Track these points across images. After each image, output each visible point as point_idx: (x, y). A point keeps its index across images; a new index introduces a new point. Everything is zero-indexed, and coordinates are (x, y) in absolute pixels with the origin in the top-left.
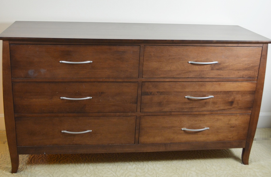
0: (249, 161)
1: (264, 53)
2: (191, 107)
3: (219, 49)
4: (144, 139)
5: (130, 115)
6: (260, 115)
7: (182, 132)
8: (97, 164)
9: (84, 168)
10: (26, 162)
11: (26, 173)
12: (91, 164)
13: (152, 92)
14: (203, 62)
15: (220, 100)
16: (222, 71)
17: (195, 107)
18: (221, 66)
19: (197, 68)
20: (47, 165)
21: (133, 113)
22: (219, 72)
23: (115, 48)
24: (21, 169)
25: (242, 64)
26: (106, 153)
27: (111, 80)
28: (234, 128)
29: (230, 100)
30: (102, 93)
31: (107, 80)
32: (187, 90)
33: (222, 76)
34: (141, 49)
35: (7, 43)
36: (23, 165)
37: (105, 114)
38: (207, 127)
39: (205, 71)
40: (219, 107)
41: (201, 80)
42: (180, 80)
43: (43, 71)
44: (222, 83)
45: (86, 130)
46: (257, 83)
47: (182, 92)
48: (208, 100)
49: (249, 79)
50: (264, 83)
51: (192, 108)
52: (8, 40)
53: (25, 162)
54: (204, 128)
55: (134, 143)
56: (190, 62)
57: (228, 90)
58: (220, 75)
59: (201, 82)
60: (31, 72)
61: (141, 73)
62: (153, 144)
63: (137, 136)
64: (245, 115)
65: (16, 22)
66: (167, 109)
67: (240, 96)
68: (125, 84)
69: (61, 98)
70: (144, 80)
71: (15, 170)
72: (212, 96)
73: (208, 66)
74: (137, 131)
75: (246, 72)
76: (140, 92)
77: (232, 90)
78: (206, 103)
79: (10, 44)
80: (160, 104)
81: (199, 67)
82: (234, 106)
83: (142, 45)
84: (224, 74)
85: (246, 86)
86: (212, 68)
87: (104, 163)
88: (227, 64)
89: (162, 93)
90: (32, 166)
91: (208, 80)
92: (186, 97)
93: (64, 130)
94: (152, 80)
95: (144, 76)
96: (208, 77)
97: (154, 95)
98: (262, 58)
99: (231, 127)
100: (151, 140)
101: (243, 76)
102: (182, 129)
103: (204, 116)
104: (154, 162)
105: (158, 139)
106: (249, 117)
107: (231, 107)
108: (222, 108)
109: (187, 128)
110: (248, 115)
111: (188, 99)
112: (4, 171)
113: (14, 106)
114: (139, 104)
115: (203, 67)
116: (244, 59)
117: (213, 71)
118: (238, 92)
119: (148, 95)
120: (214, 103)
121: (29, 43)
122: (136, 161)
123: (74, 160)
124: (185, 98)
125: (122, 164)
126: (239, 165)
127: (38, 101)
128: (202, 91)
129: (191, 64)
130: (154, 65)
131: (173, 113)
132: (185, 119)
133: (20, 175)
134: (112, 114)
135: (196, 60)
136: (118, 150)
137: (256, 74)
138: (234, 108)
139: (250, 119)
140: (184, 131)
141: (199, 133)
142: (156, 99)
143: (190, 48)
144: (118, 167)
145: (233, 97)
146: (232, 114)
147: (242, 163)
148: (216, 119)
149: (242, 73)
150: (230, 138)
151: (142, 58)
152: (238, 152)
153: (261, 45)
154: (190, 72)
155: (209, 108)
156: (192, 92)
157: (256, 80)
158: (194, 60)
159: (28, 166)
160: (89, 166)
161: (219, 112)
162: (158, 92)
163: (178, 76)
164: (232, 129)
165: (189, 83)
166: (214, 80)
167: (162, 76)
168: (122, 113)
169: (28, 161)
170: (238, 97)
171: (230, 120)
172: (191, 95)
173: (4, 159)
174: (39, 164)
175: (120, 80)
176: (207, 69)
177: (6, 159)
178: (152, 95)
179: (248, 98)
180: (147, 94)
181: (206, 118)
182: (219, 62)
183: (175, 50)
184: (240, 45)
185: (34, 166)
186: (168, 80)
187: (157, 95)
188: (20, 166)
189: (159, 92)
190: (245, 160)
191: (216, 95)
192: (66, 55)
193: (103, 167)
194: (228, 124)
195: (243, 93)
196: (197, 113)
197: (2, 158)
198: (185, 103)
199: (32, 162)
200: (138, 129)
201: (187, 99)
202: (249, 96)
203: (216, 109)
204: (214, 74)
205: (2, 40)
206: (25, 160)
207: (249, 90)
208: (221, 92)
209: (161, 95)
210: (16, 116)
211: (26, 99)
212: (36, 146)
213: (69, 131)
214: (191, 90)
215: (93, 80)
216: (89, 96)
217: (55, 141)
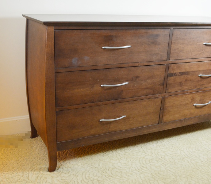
2: (201, 84)
4: (167, 118)
5: (157, 97)
9: (114, 154)
13: (176, 73)
17: (205, 84)
21: (160, 95)
23: (150, 32)
27: (146, 64)
30: (137, 77)
31: (142, 64)
32: (200, 69)
34: (171, 32)
35: (52, 29)
42: (196, 60)
43: (86, 58)
45: (121, 117)
47: (196, 71)
51: (202, 85)
52: (53, 26)
54: (209, 102)
60: (75, 61)
61: (169, 56)
62: (172, 122)
63: (161, 116)
66: (185, 88)
68: (156, 67)
69: (101, 85)
70: (170, 62)
74: (162, 111)
76: (167, 74)
79: (54, 30)
80: (181, 84)
83: (172, 28)
89: (182, 74)
92: (199, 75)
93: (102, 119)
95: (171, 59)
97: (177, 76)
100: (171, 118)
102: (194, 105)
105: (177, 116)
109: (197, 104)
111: (201, 77)
113: (57, 99)
114: (165, 85)
121: (74, 28)
122: (155, 140)
129: (204, 45)
131: (189, 91)
134: (144, 97)
136: (146, 132)
140: (195, 106)
141: (205, 107)
142: (179, 79)
151: (170, 41)
162: (180, 73)
163: (195, 57)
167: (184, 58)
172: (203, 74)
175: (152, 64)
178: (175, 76)
180: (172, 75)
186: (188, 61)
187: (179, 75)
192: (109, 40)
193: (131, 151)
198: (198, 81)
209: (182, 75)
210: (57, 110)
211: (68, 91)
212: (75, 139)
213: (107, 119)
214: (203, 69)
215: (130, 65)
216: (126, 81)
217: (93, 131)
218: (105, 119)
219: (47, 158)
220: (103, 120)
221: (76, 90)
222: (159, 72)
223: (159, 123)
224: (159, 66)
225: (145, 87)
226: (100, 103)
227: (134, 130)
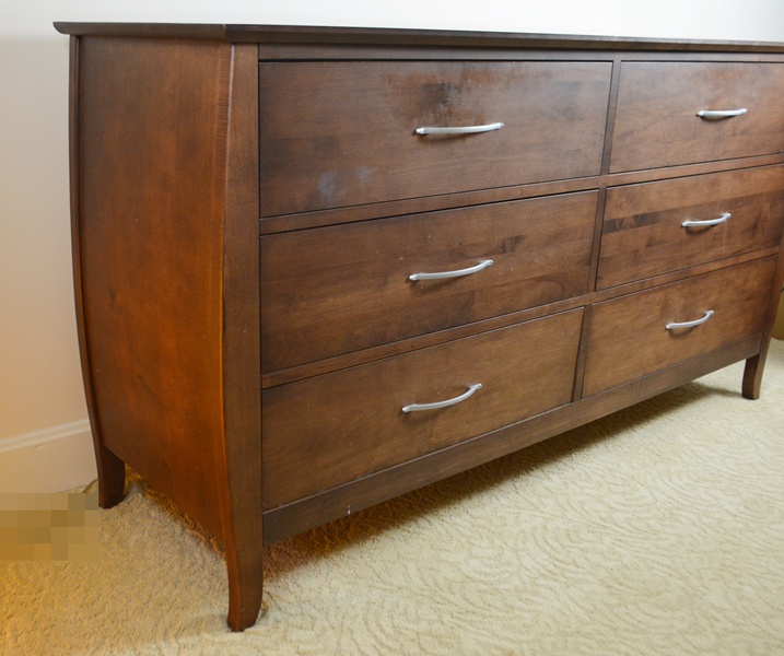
2: (688, 253)
4: (597, 378)
5: (572, 306)
7: (667, 334)
13: (624, 219)
17: (696, 254)
21: (579, 298)
27: (543, 189)
28: (749, 302)
29: (753, 220)
30: (518, 239)
31: (532, 191)
35: (251, 55)
38: (711, 310)
40: (735, 245)
41: (713, 167)
42: (678, 172)
43: (365, 174)
44: (746, 173)
45: (468, 389)
47: (677, 210)
51: (691, 256)
52: (253, 44)
54: (703, 315)
55: (570, 400)
56: (701, 113)
60: (327, 186)
61: (607, 159)
62: (610, 392)
64: (770, 259)
66: (645, 270)
67: (768, 206)
68: (570, 198)
69: (411, 277)
70: (610, 179)
71: (243, 615)
72: (728, 216)
74: (582, 357)
76: (599, 222)
77: (759, 190)
78: (714, 237)
79: (260, 61)
80: (636, 257)
82: (756, 236)
83: (618, 57)
85: (780, 177)
89: (641, 220)
92: (685, 223)
93: (411, 403)
94: (628, 179)
95: (613, 168)
97: (626, 229)
99: (747, 300)
100: (607, 378)
101: (778, 149)
102: (667, 327)
103: (708, 276)
105: (620, 372)
106: (774, 265)
107: (752, 242)
108: (738, 247)
109: (675, 322)
110: (773, 259)
111: (688, 229)
113: (263, 338)
114: (594, 265)
118: (767, 197)
119: (616, 230)
121: (327, 54)
124: (682, 227)
129: (701, 120)
131: (655, 281)
138: (757, 242)
139: (775, 271)
140: (670, 330)
141: (693, 333)
142: (630, 240)
145: (757, 213)
146: (751, 262)
148: (726, 283)
156: (696, 206)
158: (707, 107)
163: (675, 161)
164: (746, 305)
166: (733, 165)
167: (647, 163)
168: (556, 303)
170: (766, 211)
171: (746, 280)
172: (694, 218)
178: (622, 229)
179: (779, 210)
180: (613, 226)
181: (711, 282)
186: (656, 174)
187: (632, 227)
189: (639, 216)
191: (734, 212)
194: (742, 292)
196: (698, 270)
198: (681, 243)
201: (686, 231)
202: (780, 206)
208: (741, 199)
209: (639, 226)
210: (266, 384)
211: (303, 304)
212: (323, 492)
213: (424, 403)
215: (499, 194)
216: (486, 256)
217: (381, 454)
218: (417, 402)
220: (415, 407)
221: (331, 300)
222: (580, 217)
223: (572, 401)
224: (579, 196)
225: (540, 275)
226: (406, 343)
227: (505, 434)
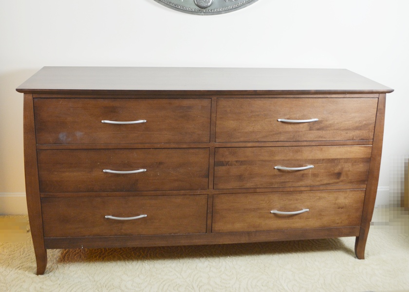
0: (365, 255)
1: (380, 106)
2: (282, 181)
3: (319, 102)
4: (219, 226)
5: (199, 193)
6: (378, 190)
7: (272, 215)
8: (155, 262)
9: (137, 267)
10: (58, 259)
11: (56, 275)
12: (146, 262)
13: (229, 161)
14: (298, 120)
15: (322, 171)
16: (324, 132)
17: (289, 182)
18: (322, 125)
19: (289, 128)
20: (85, 264)
21: (203, 191)
22: (321, 133)
23: (177, 102)
24: (50, 269)
25: (351, 122)
26: (168, 247)
27: (173, 146)
28: (342, 209)
29: (337, 170)
30: (161, 163)
31: (167, 146)
32: (277, 158)
33: (325, 138)
34: (213, 102)
35: (30, 97)
36: (53, 263)
37: (164, 192)
38: (306, 209)
39: (301, 131)
40: (321, 180)
41: (295, 144)
42: (267, 145)
43: (79, 134)
44: (325, 148)
45: (139, 215)
46: (372, 147)
47: (269, 161)
48: (306, 172)
49: (362, 142)
50: (382, 147)
51: (285, 182)
52: (31, 93)
53: (56, 259)
54: (301, 209)
55: (205, 232)
56: (279, 120)
57: (334, 157)
58: (322, 137)
59: (296, 148)
60: (62, 136)
61: (213, 136)
62: (232, 233)
63: (209, 222)
64: (358, 191)
65: (45, 68)
66: (249, 184)
67: (350, 164)
68: (191, 151)
69: (104, 171)
70: (217, 145)
71: (41, 270)
72: (312, 166)
73: (304, 124)
74: (210, 216)
75: (357, 133)
76: (212, 161)
77: (339, 157)
78: (303, 175)
80: (240, 177)
81: (293, 126)
82: (342, 178)
83: (214, 98)
84: (327, 135)
85: (358, 151)
86: (310, 127)
87: (164, 260)
88: (331, 122)
89: (242, 163)
90: (65, 265)
91: (305, 144)
92: (276, 167)
93: (109, 215)
94: (229, 145)
95: (217, 140)
96: (305, 139)
97: (231, 165)
98: (378, 113)
99: (339, 208)
100: (229, 227)
101: (353, 138)
102: (272, 212)
103: (302, 193)
104: (234, 257)
105: (238, 226)
106: (363, 194)
107: (338, 180)
108: (325, 182)
109: (278, 210)
110: (361, 191)
111: (279, 170)
112: (27, 272)
113: (40, 182)
114: (211, 178)
115: (297, 126)
116: (353, 115)
117: (312, 131)
118: (347, 160)
119: (224, 165)
120: (315, 175)
121: (59, 96)
123: (124, 256)
124: (274, 168)
125: (189, 261)
126: (352, 259)
127: (73, 176)
128: (297, 160)
129: (281, 123)
130: (231, 124)
131: (258, 190)
132: (275, 198)
133: (47, 278)
134: (175, 192)
135: (288, 116)
136: (184, 242)
137: (371, 134)
138: (342, 181)
139: (365, 197)
140: (274, 214)
141: (294, 217)
142: (235, 171)
143: (280, 101)
144: (185, 265)
145: (340, 167)
146: (339, 190)
147: (355, 257)
148: (318, 198)
149: (351, 134)
150: (338, 223)
151: (214, 115)
152: (350, 241)
153: (377, 95)
154: (280, 133)
155: (309, 181)
156: (284, 160)
157: (371, 143)
158: (286, 117)
159: (59, 266)
160: (144, 264)
161: (321, 188)
162: (237, 161)
164: (340, 210)
165: (280, 149)
166: (313, 144)
167: (242, 139)
168: (188, 191)
169: (60, 258)
170: (348, 167)
171: (337, 199)
172: (283, 165)
173: (28, 255)
174: (74, 262)
175: (185, 146)
176: (304, 129)
177: (29, 255)
178: (229, 165)
179: (361, 168)
180: (222, 164)
181: (304, 196)
182: (320, 119)
183: (259, 103)
184: (348, 96)
185: (68, 265)
186: (250, 145)
187: (235, 165)
188: (48, 265)
189: (239, 161)
190: (359, 252)
191: (317, 165)
192: (111, 113)
193: (163, 266)
194: (335, 204)
195: (354, 161)
196: (292, 189)
197: (24, 254)
198: (275, 176)
199: (65, 259)
200: (211, 213)
201: (277, 170)
202: (361, 165)
203: (318, 183)
204: (313, 135)
205: (23, 94)
206: (55, 256)
207: (362, 157)
208: (323, 160)
209: (241, 165)
210: (42, 196)
211: (56, 173)
212: (70, 237)
213: (116, 217)
214: (283, 158)
215: (147, 146)
216: (142, 167)
217: (96, 230)
218: (113, 216)
219: (33, 256)
220: (111, 217)
221: (67, 174)
222: (199, 159)
223: (206, 232)
224: (197, 150)
225: (176, 178)
226: (104, 194)
227: (163, 237)
